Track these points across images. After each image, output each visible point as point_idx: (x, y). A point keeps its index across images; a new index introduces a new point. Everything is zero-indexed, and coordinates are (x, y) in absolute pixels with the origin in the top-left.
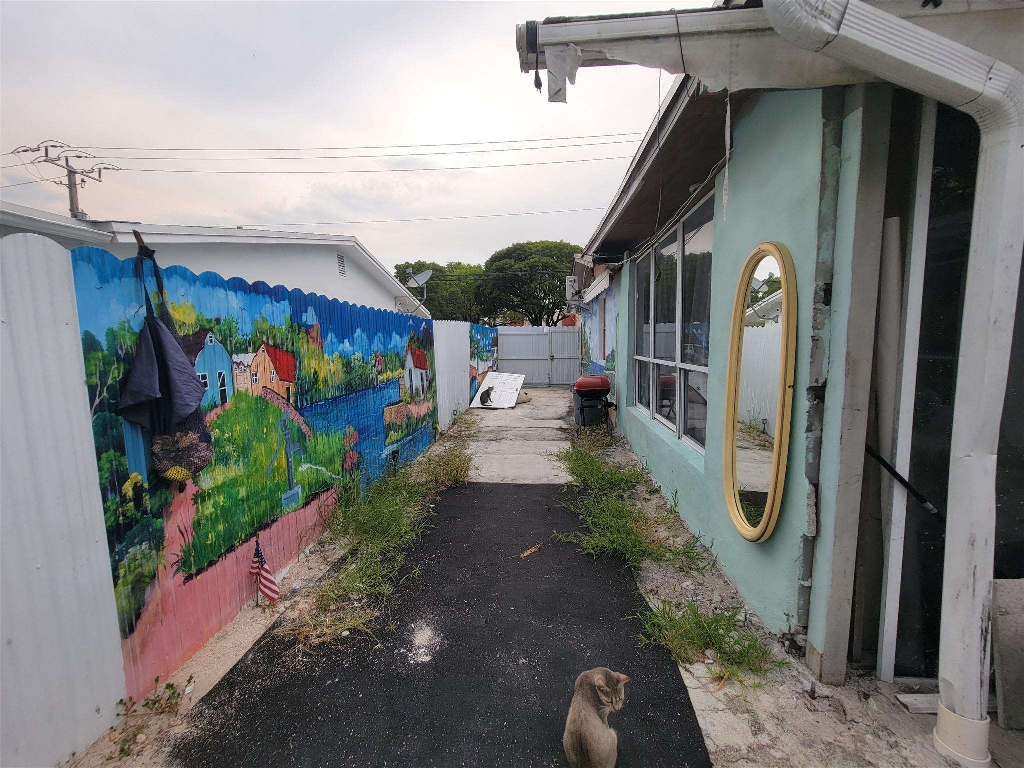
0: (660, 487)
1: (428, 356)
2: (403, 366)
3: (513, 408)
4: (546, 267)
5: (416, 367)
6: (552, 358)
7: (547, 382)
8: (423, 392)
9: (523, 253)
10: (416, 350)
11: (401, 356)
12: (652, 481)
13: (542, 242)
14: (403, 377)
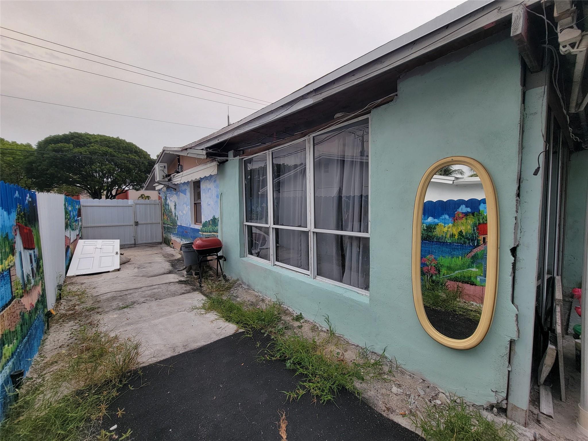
0: (301, 314)
1: (34, 233)
2: (12, 251)
3: (119, 270)
4: (105, 154)
5: (25, 248)
6: (137, 224)
7: (133, 242)
8: (33, 276)
9: (82, 140)
10: (24, 228)
11: (10, 237)
12: (288, 310)
13: (98, 135)
14: (14, 265)
